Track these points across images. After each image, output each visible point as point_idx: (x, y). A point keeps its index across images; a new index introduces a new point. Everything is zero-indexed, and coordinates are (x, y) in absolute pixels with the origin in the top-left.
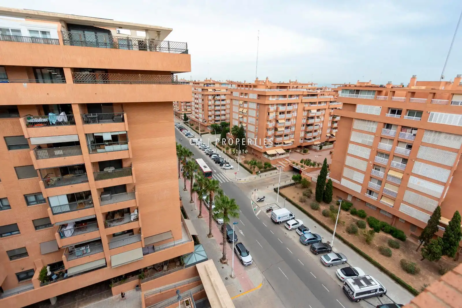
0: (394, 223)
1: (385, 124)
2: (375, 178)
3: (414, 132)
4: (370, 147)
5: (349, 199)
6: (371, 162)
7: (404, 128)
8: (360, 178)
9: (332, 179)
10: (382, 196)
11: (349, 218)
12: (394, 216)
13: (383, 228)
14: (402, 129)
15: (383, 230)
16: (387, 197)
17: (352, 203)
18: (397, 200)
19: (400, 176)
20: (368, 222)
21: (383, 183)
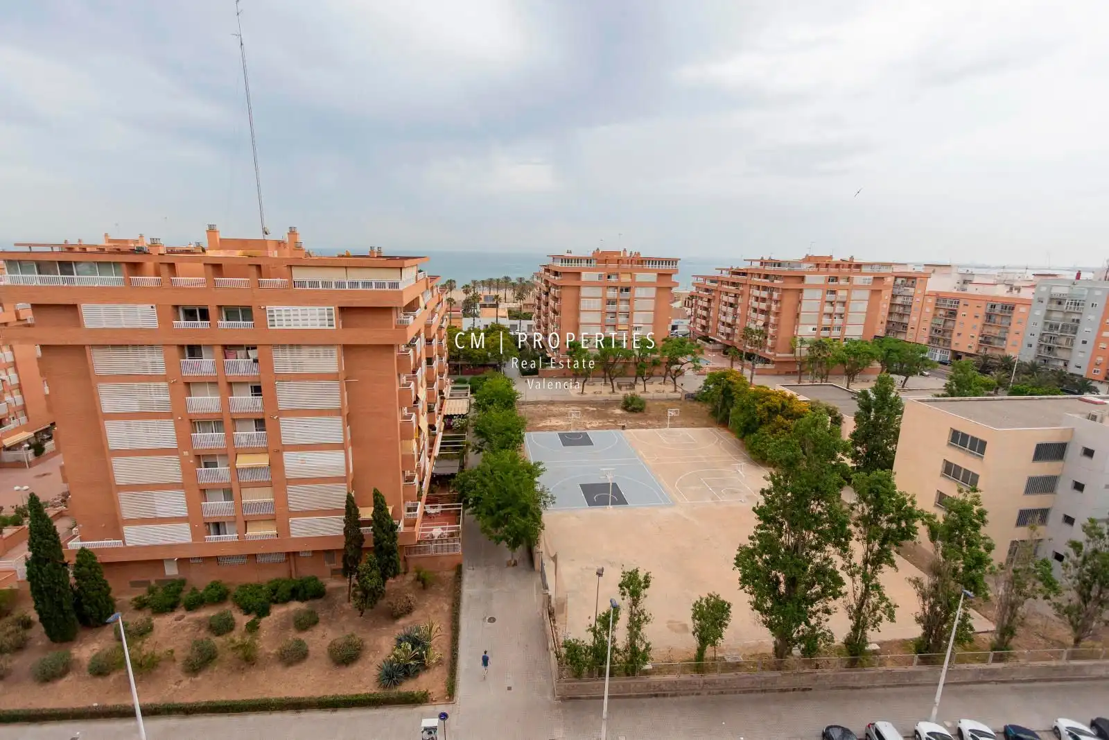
0: (293, 569)
1: (181, 347)
2: (215, 488)
3: (253, 354)
4: (169, 416)
5: (171, 571)
6: (186, 453)
7: (228, 349)
8: (174, 504)
9: (90, 545)
10: (246, 522)
11: (184, 627)
12: (288, 554)
13: (274, 598)
14: (226, 351)
15: (276, 602)
16: (258, 520)
17: (182, 576)
18: (279, 516)
19: (263, 460)
20: (238, 605)
21: (235, 492)
